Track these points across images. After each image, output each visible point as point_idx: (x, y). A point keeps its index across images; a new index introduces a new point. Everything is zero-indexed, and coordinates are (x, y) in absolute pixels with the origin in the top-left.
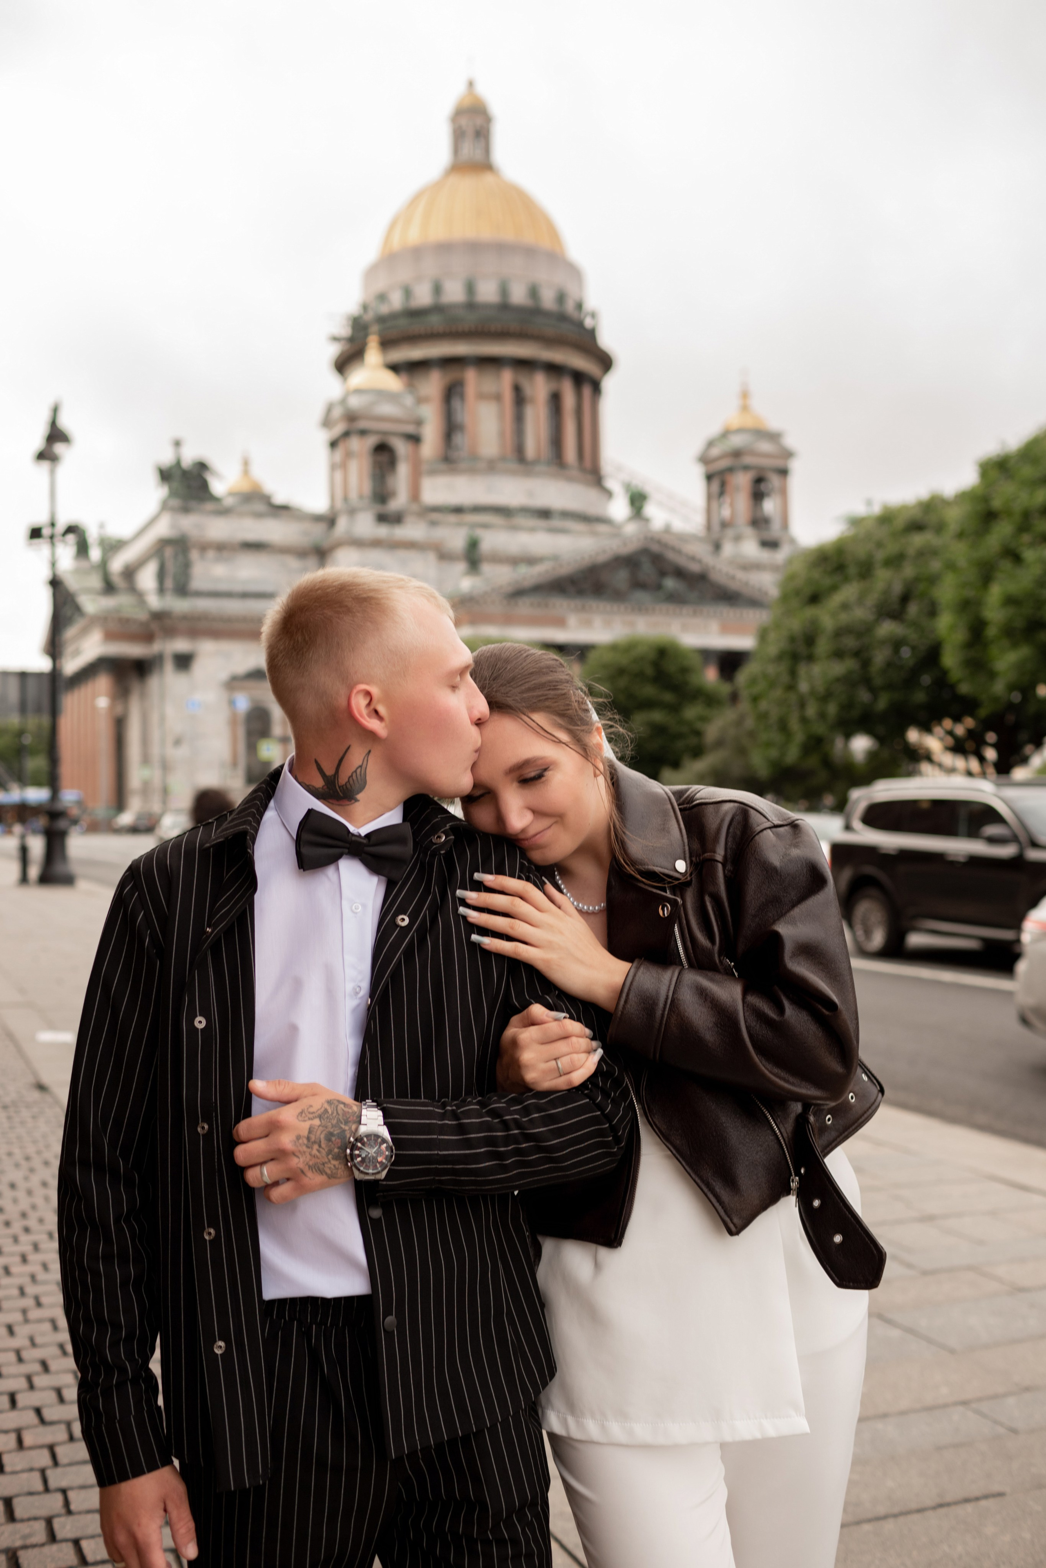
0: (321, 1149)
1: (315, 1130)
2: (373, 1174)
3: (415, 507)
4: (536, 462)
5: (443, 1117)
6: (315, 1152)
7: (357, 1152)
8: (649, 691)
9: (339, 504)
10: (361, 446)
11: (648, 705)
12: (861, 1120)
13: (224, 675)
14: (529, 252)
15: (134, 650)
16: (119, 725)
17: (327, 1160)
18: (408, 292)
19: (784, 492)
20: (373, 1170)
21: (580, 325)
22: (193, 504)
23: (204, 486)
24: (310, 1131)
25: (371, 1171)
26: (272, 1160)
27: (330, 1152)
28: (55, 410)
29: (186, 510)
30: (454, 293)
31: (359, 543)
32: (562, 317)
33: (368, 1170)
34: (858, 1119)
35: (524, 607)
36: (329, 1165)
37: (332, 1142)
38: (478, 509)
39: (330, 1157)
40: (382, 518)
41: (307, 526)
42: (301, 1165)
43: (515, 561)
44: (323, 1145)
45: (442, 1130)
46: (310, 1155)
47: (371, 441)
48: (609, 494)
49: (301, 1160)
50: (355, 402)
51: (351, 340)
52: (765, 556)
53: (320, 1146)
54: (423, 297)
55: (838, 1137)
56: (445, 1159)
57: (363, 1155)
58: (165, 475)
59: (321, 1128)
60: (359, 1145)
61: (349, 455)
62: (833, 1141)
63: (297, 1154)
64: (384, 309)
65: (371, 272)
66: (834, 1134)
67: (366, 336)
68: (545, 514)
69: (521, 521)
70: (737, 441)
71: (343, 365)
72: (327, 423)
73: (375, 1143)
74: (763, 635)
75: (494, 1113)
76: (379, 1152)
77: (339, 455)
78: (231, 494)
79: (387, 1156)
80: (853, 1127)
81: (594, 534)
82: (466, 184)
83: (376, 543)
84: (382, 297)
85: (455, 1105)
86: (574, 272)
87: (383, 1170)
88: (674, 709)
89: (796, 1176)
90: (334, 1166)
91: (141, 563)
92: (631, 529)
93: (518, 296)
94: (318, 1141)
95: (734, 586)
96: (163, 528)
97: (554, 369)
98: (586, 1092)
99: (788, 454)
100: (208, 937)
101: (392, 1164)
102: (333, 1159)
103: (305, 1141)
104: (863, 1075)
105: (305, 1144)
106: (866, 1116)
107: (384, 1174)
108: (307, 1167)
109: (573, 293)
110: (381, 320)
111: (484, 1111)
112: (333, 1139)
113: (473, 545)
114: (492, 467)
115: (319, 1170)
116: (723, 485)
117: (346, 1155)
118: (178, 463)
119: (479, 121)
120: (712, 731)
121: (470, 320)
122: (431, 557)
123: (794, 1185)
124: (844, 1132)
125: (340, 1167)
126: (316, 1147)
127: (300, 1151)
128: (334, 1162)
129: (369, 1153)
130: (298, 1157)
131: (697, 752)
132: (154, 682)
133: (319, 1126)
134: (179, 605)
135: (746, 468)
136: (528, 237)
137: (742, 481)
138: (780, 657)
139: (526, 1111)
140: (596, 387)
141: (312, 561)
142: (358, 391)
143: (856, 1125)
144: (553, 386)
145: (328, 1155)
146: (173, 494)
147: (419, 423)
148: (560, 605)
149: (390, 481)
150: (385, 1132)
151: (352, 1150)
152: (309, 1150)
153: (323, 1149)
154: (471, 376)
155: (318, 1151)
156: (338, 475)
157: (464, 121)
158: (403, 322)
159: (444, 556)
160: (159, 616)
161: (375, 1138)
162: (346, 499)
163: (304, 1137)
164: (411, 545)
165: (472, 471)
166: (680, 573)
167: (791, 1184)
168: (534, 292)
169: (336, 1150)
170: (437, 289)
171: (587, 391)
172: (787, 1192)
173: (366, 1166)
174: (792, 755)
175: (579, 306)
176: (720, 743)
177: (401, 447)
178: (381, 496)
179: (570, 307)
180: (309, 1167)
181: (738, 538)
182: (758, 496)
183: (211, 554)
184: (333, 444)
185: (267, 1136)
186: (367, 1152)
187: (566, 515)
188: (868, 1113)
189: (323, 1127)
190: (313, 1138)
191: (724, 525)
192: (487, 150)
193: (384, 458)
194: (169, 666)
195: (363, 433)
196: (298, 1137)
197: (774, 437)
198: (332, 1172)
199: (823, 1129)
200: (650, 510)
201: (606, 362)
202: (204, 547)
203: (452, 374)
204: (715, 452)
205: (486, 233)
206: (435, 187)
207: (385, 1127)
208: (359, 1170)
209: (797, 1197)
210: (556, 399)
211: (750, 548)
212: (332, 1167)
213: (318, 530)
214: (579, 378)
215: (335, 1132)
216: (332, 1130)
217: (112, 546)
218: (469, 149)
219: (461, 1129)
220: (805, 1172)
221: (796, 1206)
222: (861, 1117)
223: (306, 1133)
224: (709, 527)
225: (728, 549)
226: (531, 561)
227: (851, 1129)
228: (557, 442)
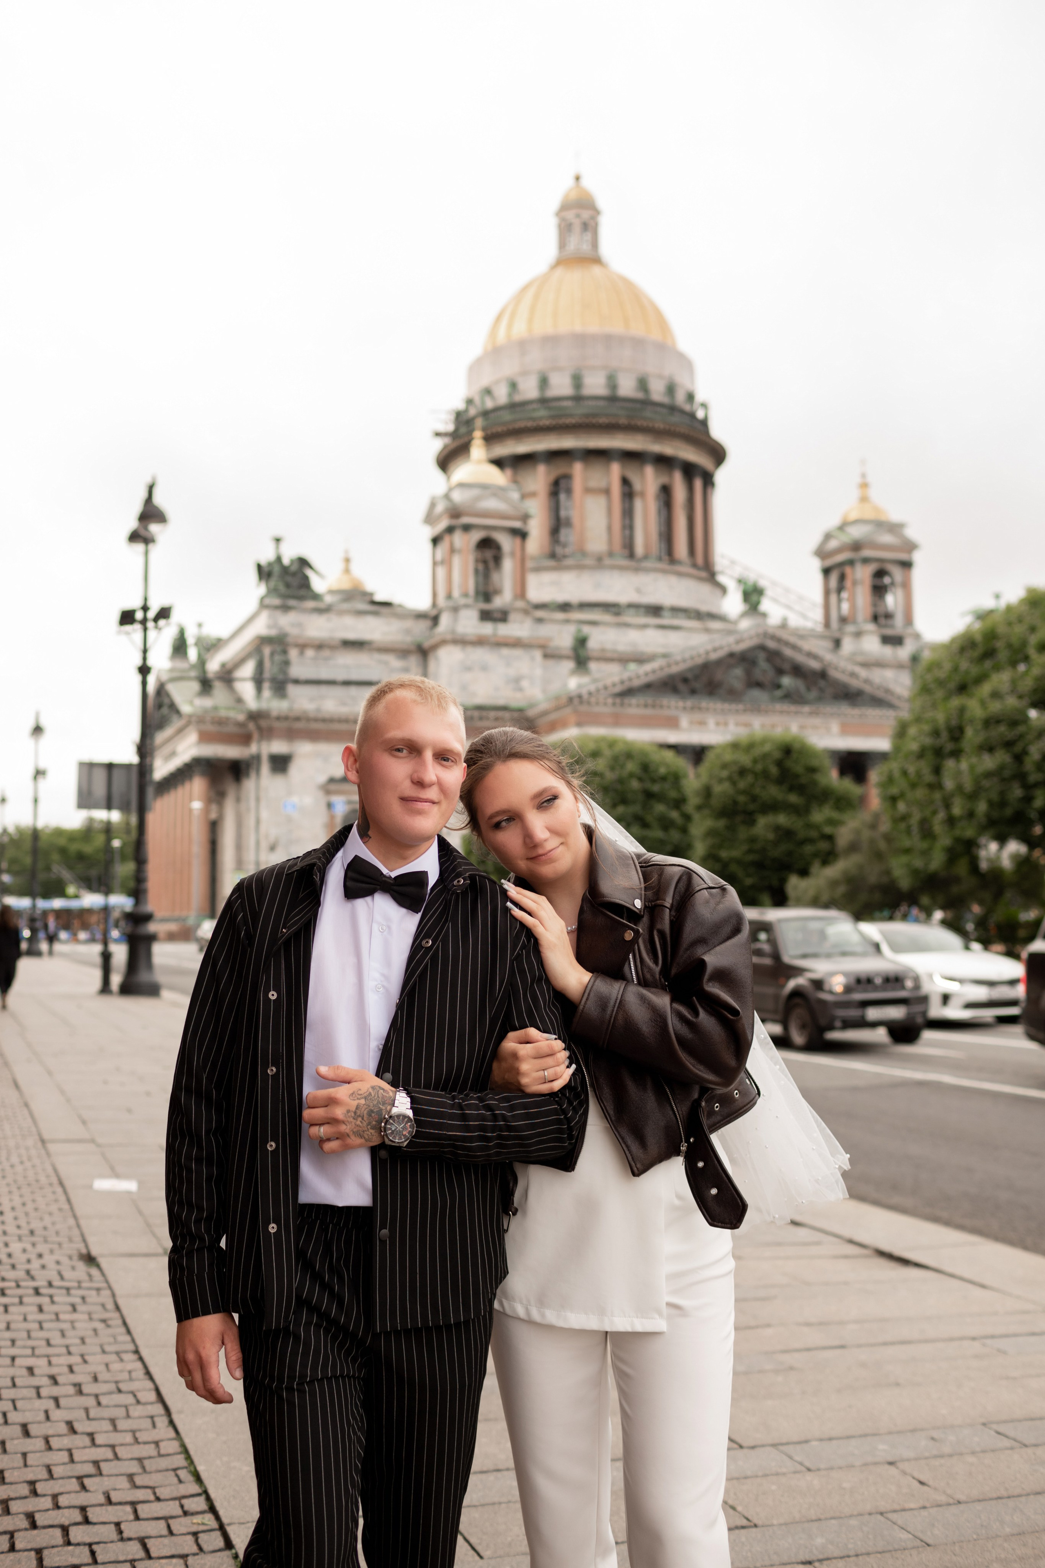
0: (363, 1121)
1: (361, 1107)
2: (398, 1143)
3: (520, 604)
4: (646, 557)
5: (452, 1107)
6: (358, 1123)
7: (389, 1126)
8: (774, 792)
9: (441, 601)
10: (465, 542)
11: (772, 807)
12: (741, 1111)
13: (322, 779)
14: (638, 343)
15: (231, 752)
16: (214, 828)
17: (366, 1129)
18: (513, 386)
19: (907, 586)
20: (398, 1140)
21: (692, 416)
22: (292, 602)
23: (305, 583)
24: (357, 1107)
25: (397, 1141)
26: (328, 1123)
27: (369, 1124)
28: (151, 489)
29: (285, 608)
30: (561, 386)
31: (462, 642)
32: (673, 409)
33: (395, 1139)
34: (739, 1110)
35: (634, 707)
36: (368, 1133)
37: (372, 1117)
38: (584, 606)
39: (369, 1127)
40: (486, 616)
41: (409, 624)
42: (347, 1131)
43: (623, 660)
44: (365, 1119)
45: (452, 1117)
46: (355, 1124)
47: (476, 536)
48: (723, 589)
49: (348, 1127)
50: (458, 497)
51: (454, 435)
52: (888, 651)
53: (363, 1119)
54: (529, 390)
55: (722, 1120)
56: (450, 1138)
57: (393, 1129)
58: (264, 573)
59: (365, 1106)
60: (391, 1121)
61: (452, 550)
62: (718, 1123)
63: (345, 1123)
64: (489, 404)
65: (475, 367)
66: (719, 1118)
67: (470, 432)
68: (655, 610)
69: (629, 618)
70: (856, 533)
71: (445, 462)
72: (429, 519)
73: (402, 1122)
74: (901, 732)
75: (489, 1108)
76: (404, 1128)
77: (441, 551)
78: (331, 592)
79: (410, 1131)
80: (734, 1115)
81: (707, 630)
82: (574, 277)
83: (480, 642)
84: (488, 392)
85: (461, 1099)
86: (686, 363)
87: (405, 1141)
88: (801, 811)
89: (685, 1143)
90: (371, 1133)
91: (240, 662)
92: (745, 624)
93: (627, 388)
94: (362, 1115)
95: (855, 683)
96: (261, 627)
97: (663, 462)
98: (557, 1099)
99: (911, 547)
100: (283, 936)
101: (413, 1137)
102: (371, 1128)
103: (353, 1115)
104: (747, 1080)
105: (352, 1117)
106: (745, 1108)
107: (405, 1144)
108: (352, 1132)
109: (683, 382)
110: (485, 414)
111: (480, 1104)
112: (373, 1115)
113: (581, 642)
114: (599, 563)
115: (360, 1135)
116: (842, 578)
117: (381, 1127)
118: (279, 559)
119: (586, 214)
120: (844, 835)
121: (578, 412)
122: (538, 654)
123: (684, 1148)
124: (727, 1118)
125: (375, 1134)
126: (360, 1119)
127: (348, 1121)
128: (372, 1131)
129: (397, 1128)
130: (347, 1125)
131: (828, 858)
132: (249, 784)
133: (364, 1105)
134: (276, 706)
135: (866, 561)
136: (637, 330)
137: (863, 574)
138: (921, 754)
139: (512, 1108)
140: (708, 480)
141: (413, 661)
142: (462, 485)
143: (737, 1114)
144: (664, 479)
145: (368, 1125)
146: (271, 592)
147: (525, 518)
148: (672, 704)
149: (495, 576)
150: (410, 1113)
151: (385, 1124)
152: (355, 1121)
153: (365, 1121)
154: (578, 469)
155: (361, 1122)
156: (441, 572)
157: (570, 215)
158: (507, 416)
159: (550, 655)
160: (255, 716)
161: (403, 1117)
162: (449, 596)
163: (353, 1112)
164: (516, 644)
165: (580, 567)
166: (798, 671)
167: (681, 1148)
168: (643, 384)
169: (374, 1123)
170: (544, 382)
171: (698, 484)
172: (678, 1153)
173: (394, 1136)
174: (937, 861)
175: (690, 397)
176: (853, 847)
177: (506, 542)
178: (486, 593)
179: (680, 398)
180: (353, 1132)
181: (858, 634)
182: (879, 590)
183: (310, 653)
184: (435, 541)
185: (326, 1106)
186: (396, 1127)
187: (676, 610)
188: (747, 1107)
189: (367, 1105)
190: (358, 1113)
191: (843, 620)
192: (595, 244)
193: (489, 554)
194: (265, 768)
195: (467, 528)
196: (348, 1111)
197: (895, 528)
198: (369, 1137)
199: (711, 1113)
200: (765, 605)
201: (718, 454)
202: (302, 647)
203: (559, 469)
204: (833, 544)
205: (593, 328)
206: (542, 281)
207: (411, 1111)
208: (389, 1138)
209: (685, 1158)
210: (666, 491)
211: (871, 645)
212: (370, 1134)
213: (420, 628)
214: (689, 470)
215: (375, 1110)
216: (373, 1109)
217: (210, 646)
218: (575, 242)
219: (464, 1117)
220: (694, 1141)
221: (683, 1165)
222: (741, 1109)
223: (354, 1109)
224: (827, 624)
225: (848, 645)
226: (640, 659)
227: (732, 1117)
228: (667, 536)
